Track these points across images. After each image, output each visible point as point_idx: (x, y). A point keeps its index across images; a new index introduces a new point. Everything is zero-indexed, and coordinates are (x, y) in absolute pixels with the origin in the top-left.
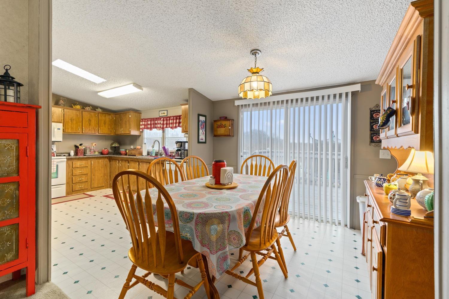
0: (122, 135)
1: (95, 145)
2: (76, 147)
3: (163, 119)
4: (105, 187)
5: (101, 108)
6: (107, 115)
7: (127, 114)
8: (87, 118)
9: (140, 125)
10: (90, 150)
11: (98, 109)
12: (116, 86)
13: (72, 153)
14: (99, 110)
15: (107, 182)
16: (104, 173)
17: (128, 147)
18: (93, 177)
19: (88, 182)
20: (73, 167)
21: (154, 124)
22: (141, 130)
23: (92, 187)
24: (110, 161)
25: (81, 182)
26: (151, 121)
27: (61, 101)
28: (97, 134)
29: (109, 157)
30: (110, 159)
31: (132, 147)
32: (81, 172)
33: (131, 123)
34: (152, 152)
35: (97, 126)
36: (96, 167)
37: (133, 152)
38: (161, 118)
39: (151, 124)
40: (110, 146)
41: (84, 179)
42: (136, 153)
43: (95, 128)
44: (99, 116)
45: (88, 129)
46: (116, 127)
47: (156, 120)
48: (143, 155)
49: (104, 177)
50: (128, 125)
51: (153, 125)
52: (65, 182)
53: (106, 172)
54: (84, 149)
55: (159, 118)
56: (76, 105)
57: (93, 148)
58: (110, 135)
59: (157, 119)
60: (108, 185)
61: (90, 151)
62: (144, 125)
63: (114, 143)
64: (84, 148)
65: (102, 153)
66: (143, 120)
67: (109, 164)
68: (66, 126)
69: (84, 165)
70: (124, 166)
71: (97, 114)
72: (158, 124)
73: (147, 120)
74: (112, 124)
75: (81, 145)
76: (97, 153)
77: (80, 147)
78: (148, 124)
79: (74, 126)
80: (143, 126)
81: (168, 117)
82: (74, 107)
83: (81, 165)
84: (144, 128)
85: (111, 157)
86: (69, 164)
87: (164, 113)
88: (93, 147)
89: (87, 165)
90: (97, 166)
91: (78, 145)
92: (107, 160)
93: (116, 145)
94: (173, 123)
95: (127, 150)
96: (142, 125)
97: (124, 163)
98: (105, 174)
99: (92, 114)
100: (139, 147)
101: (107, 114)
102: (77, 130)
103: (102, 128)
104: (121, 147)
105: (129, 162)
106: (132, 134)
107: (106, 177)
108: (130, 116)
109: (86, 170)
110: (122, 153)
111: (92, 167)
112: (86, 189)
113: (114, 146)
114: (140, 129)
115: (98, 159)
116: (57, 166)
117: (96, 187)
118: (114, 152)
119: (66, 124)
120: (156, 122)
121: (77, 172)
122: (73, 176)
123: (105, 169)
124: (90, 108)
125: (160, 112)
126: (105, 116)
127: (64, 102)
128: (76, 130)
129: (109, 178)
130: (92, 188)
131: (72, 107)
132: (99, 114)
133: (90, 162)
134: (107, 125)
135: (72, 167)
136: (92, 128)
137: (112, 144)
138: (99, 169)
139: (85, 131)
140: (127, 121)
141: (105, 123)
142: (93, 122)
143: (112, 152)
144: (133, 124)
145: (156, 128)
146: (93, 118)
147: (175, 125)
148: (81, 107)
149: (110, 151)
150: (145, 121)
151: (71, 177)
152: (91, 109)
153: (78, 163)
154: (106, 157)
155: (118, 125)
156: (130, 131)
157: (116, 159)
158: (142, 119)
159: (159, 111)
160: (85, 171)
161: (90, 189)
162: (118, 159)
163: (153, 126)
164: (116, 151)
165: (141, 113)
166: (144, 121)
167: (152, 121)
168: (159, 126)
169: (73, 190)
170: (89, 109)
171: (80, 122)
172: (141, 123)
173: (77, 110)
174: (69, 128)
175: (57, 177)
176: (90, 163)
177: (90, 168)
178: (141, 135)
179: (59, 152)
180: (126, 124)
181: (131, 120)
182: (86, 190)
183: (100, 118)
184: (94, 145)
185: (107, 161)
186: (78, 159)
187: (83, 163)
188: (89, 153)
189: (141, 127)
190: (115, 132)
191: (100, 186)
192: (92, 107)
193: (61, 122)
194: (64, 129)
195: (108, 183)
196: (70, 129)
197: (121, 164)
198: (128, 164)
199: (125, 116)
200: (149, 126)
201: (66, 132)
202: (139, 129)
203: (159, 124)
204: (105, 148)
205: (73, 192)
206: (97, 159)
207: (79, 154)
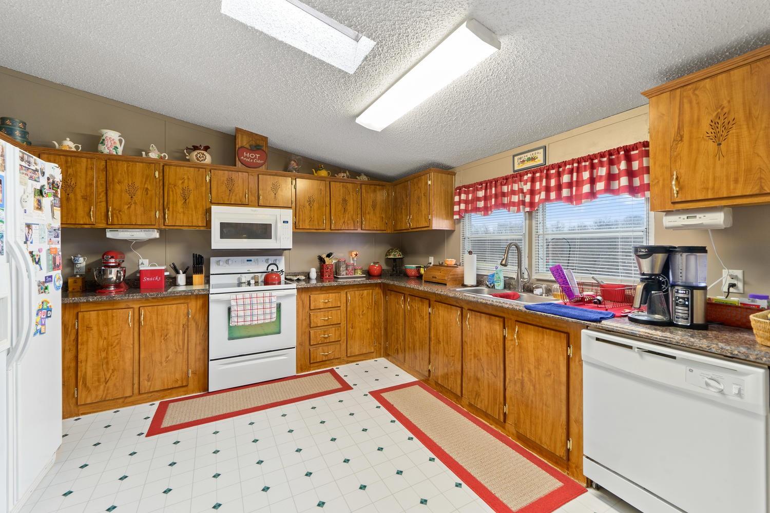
0: (411, 230)
1: (356, 255)
2: (321, 260)
3: (530, 175)
4: (374, 354)
5: (367, 174)
6: (378, 187)
7: (423, 177)
8: (340, 195)
9: (453, 204)
10: (347, 266)
11: (361, 177)
12: (402, 71)
13: (313, 274)
14: (364, 178)
15: (379, 343)
16: (373, 322)
17: (422, 261)
18: (351, 330)
19: (341, 342)
20: (312, 308)
21: (500, 195)
22: (456, 217)
23: (348, 355)
24: (385, 294)
25: (326, 343)
26: (486, 189)
27: (293, 162)
28: (359, 231)
29: (384, 284)
30: (386, 289)
31: (431, 260)
32: (326, 318)
33: (432, 199)
34: (493, 275)
35: (359, 212)
36: (358, 308)
37: (439, 275)
38: (521, 176)
39: (486, 198)
40: (384, 257)
41: (332, 335)
42: (446, 278)
43: (354, 217)
44: (364, 191)
45: (342, 221)
46: (397, 215)
47: (505, 185)
48: (465, 283)
49: (373, 331)
50: (423, 206)
51: (493, 200)
52: (294, 343)
53: (376, 319)
54: (336, 264)
55: (513, 176)
56: (320, 170)
57: (352, 262)
58: (384, 232)
59: (506, 180)
60: (380, 348)
61: (347, 269)
62: (466, 202)
63: (392, 249)
64: (334, 261)
65: (369, 274)
66: (459, 191)
67: (382, 300)
68: (299, 216)
69: (332, 303)
70: (417, 311)
71: (359, 187)
72: (513, 192)
73: (475, 187)
74: (389, 209)
75: (329, 256)
76: (359, 274)
77: (327, 259)
78: (479, 199)
79: (316, 216)
80: (463, 206)
81: (553, 167)
82: (316, 174)
83: (326, 303)
84: (466, 211)
85: (388, 285)
86: (303, 301)
87: (533, 159)
88: (353, 258)
89: (339, 303)
90: (359, 306)
91: (324, 256)
92: (378, 291)
93: (396, 255)
94: (577, 181)
95: (420, 267)
96: (459, 203)
97: (417, 304)
98: (375, 324)
99: (350, 186)
100: (451, 261)
101: (379, 185)
102: (320, 223)
103: (368, 216)
104: (406, 260)
105: (432, 303)
106: (434, 229)
107: (376, 330)
108: (429, 182)
109: (337, 314)
110: (409, 273)
111: (348, 309)
112: (337, 359)
113: (391, 257)
114: (453, 213)
115: (360, 289)
116: (279, 306)
117: (356, 354)
118: (393, 270)
119: (299, 211)
120: (505, 189)
121: (319, 319)
122: (310, 327)
123: (376, 311)
124: (345, 175)
125: (516, 158)
126: (375, 191)
127: (297, 165)
128: (318, 224)
129: (383, 333)
130: (349, 357)
131: (313, 174)
132: (363, 186)
133: (345, 295)
134: (378, 210)
135: (310, 308)
136: (348, 217)
137: (388, 253)
138: (363, 312)
139: (335, 226)
140: (423, 197)
141: (374, 206)
142: (351, 206)
143: (388, 271)
144: (436, 203)
145: (504, 205)
146: (351, 196)
147: (586, 188)
148: (329, 173)
149: (384, 267)
150: (467, 193)
151: (307, 330)
152: (348, 178)
153: (320, 299)
154: (376, 285)
155: (402, 209)
156: (430, 221)
157: (398, 291)
158: (460, 188)
159: (514, 156)
160: (335, 317)
161: (345, 358)
162: (403, 292)
163: (496, 201)
164: (396, 269)
165: (454, 174)
166: (465, 192)
167: (491, 189)
168: (515, 199)
169: (312, 362)
170: (343, 176)
171: (326, 206)
172: (457, 199)
173: (321, 179)
174: (305, 220)
175: (279, 333)
176: (345, 298)
177: (345, 309)
178: (454, 231)
179: (290, 271)
180: (419, 204)
181: (432, 193)
182: (337, 361)
183: (364, 195)
184: (354, 256)
185: (378, 293)
186: (321, 290)
187: (332, 297)
188: (344, 273)
189: (456, 208)
190: (395, 225)
191: (364, 351)
192: (349, 172)
193: (290, 208)
194: (295, 222)
195: (381, 344)
196: (307, 221)
197: (411, 307)
198: (430, 310)
199: (417, 183)
200: (481, 204)
201: (301, 227)
202: (450, 213)
203: (515, 194)
204: (376, 261)
205: (312, 365)
206: (358, 288)
207: (326, 275)
